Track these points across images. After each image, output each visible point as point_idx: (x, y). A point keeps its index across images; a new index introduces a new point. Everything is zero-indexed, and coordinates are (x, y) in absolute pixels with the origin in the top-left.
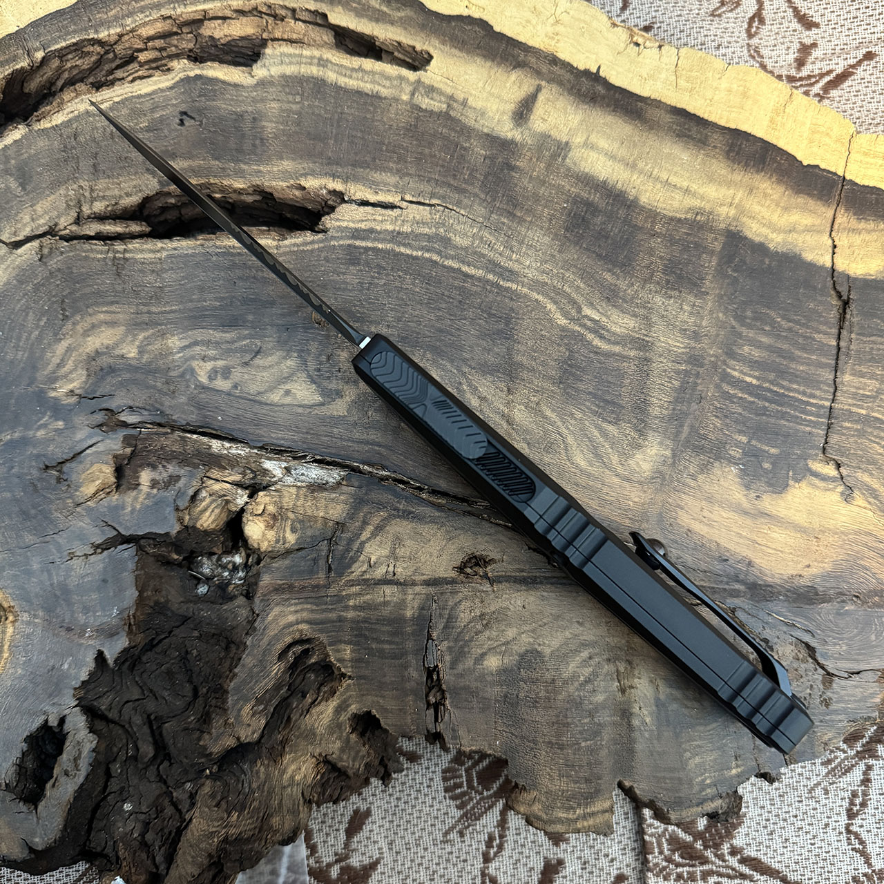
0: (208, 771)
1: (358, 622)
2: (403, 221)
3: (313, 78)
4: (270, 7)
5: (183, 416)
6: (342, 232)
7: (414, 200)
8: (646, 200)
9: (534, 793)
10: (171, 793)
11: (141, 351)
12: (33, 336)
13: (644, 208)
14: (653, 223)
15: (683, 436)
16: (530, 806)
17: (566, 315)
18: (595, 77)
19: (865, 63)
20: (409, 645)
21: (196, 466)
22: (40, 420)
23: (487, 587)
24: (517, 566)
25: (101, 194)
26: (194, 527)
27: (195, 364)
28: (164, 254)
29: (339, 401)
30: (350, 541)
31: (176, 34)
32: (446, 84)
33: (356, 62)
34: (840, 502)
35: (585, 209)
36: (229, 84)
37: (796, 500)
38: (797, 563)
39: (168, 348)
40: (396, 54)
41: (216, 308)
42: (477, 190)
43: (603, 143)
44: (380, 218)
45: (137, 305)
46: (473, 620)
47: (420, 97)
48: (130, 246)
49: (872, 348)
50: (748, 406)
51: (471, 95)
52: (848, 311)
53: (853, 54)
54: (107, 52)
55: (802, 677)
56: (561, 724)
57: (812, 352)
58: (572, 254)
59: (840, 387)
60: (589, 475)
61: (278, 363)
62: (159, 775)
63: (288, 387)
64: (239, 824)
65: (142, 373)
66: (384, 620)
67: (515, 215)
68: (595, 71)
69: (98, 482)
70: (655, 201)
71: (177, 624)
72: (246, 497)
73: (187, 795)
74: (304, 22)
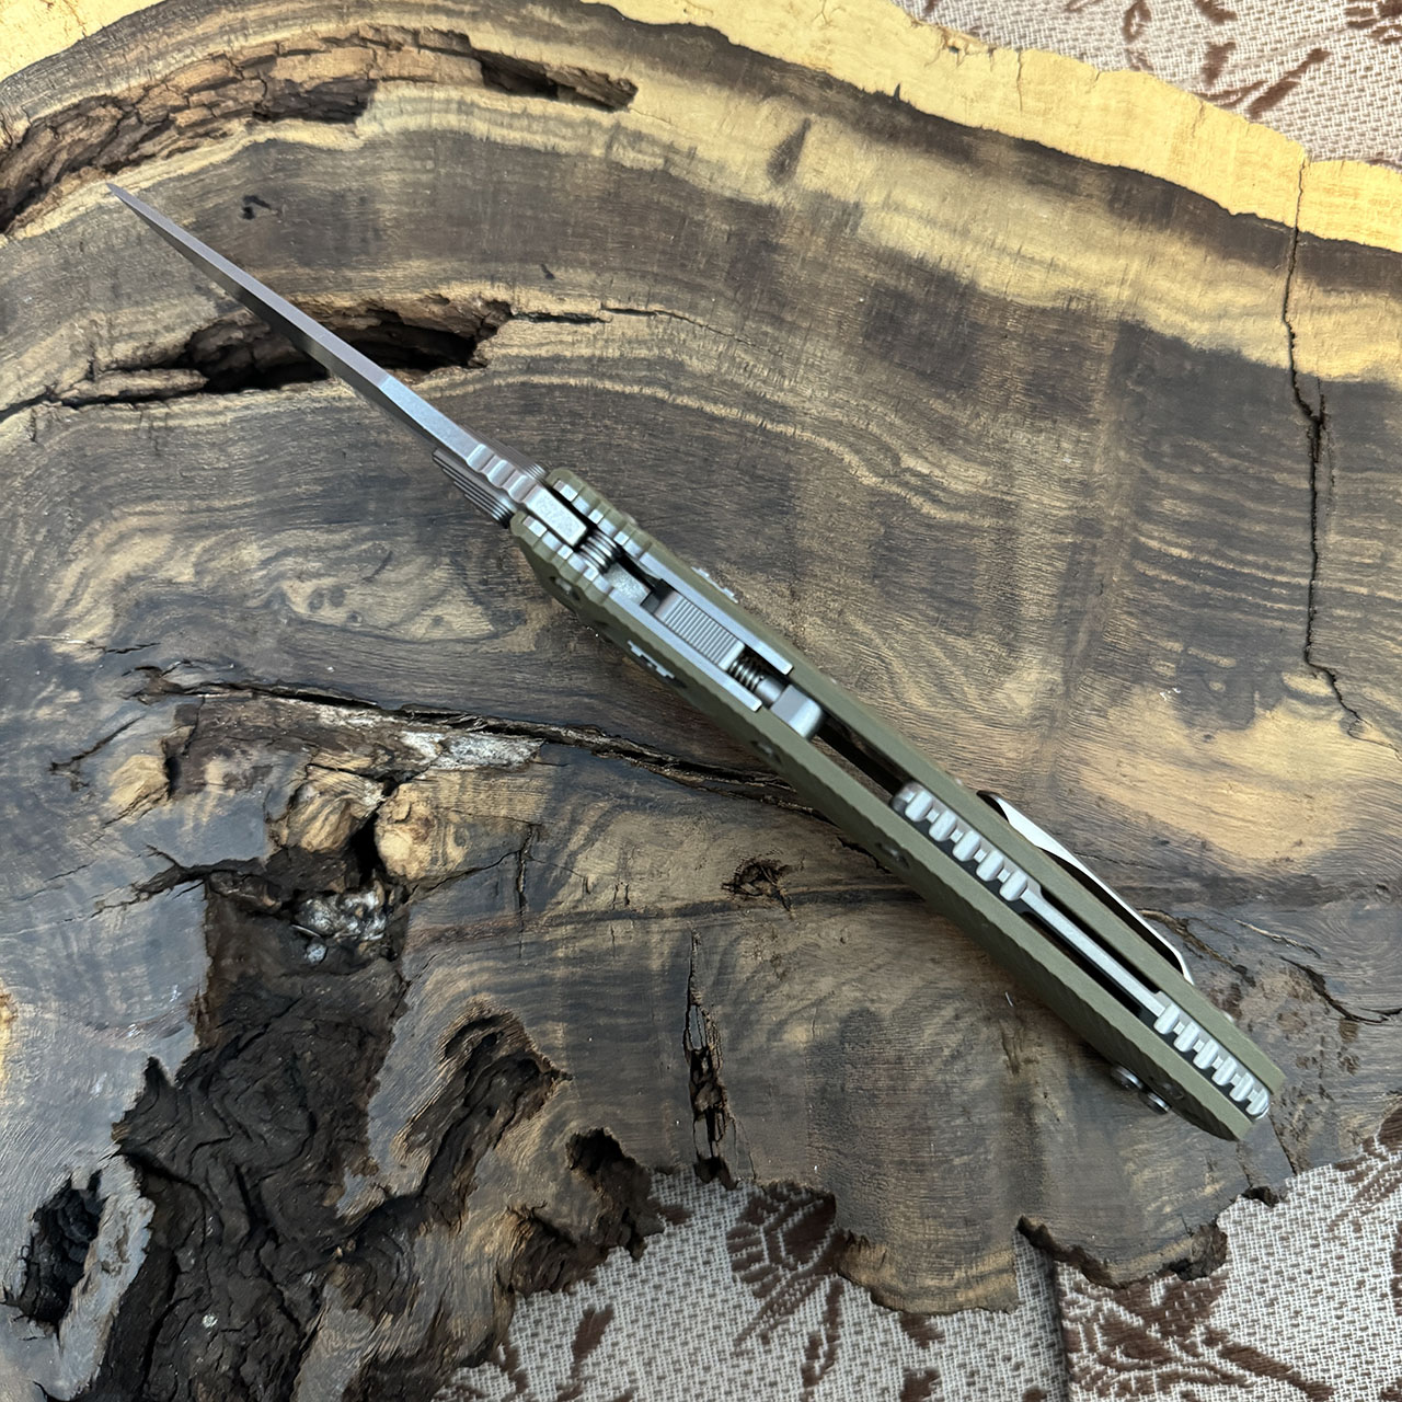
0: (339, 1251)
1: (575, 983)
2: (607, 341)
3: (452, 132)
4: (377, 30)
5: (271, 669)
6: (511, 363)
7: (622, 306)
8: (988, 284)
9: (882, 1250)
10: (281, 1293)
11: (200, 572)
12: (26, 559)
13: (986, 295)
14: (1003, 318)
15: (1079, 648)
16: (878, 1270)
17: (874, 468)
18: (894, 103)
19: (1312, 67)
20: (660, 1016)
21: (296, 749)
22: (41, 689)
23: (779, 912)
24: (825, 876)
25: (126, 331)
26: (297, 847)
27: (285, 585)
28: (229, 417)
29: (521, 630)
30: (553, 853)
31: (234, 80)
32: (661, 128)
33: (518, 103)
34: (1341, 737)
35: (892, 303)
36: (320, 150)
37: (1269, 738)
38: (1280, 839)
39: (242, 563)
40: (579, 89)
41: (317, 496)
42: (720, 286)
43: (913, 201)
44: (570, 338)
45: (190, 499)
46: (762, 966)
47: (621, 150)
48: (175, 408)
49: (1367, 490)
50: (1179, 594)
51: (701, 141)
52: (1323, 434)
53: (1292, 54)
54: (126, 116)
55: (1305, 1025)
56: (918, 1130)
57: (1273, 501)
58: (878, 374)
59: (1323, 554)
60: (931, 720)
61: (420, 575)
62: (259, 1264)
63: (438, 612)
64: (397, 1335)
65: (205, 605)
66: (615, 977)
67: (782, 321)
68: (892, 93)
69: (138, 785)
70: (1002, 284)
71: (278, 1011)
72: (378, 793)
73: (306, 1294)
74: (433, 49)
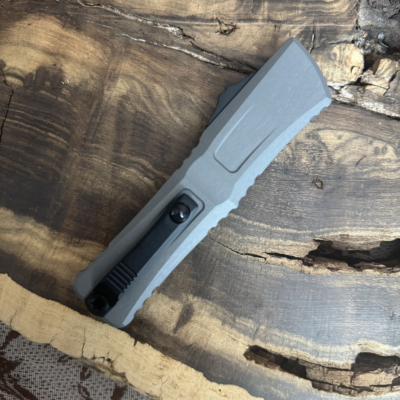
2: (265, 244)
3: (322, 343)
4: (350, 393)
6: (304, 239)
7: (258, 258)
15: (96, 102)
18: (138, 338)
23: (220, 17)
26: (393, 60)
32: (235, 336)
33: (294, 353)
34: (6, 61)
36: (376, 339)
38: (36, 26)
41: (383, 192)
47: (253, 327)
50: (56, 119)
57: (13, 152)
60: (155, 81)
72: (363, 78)
74: (327, 383)
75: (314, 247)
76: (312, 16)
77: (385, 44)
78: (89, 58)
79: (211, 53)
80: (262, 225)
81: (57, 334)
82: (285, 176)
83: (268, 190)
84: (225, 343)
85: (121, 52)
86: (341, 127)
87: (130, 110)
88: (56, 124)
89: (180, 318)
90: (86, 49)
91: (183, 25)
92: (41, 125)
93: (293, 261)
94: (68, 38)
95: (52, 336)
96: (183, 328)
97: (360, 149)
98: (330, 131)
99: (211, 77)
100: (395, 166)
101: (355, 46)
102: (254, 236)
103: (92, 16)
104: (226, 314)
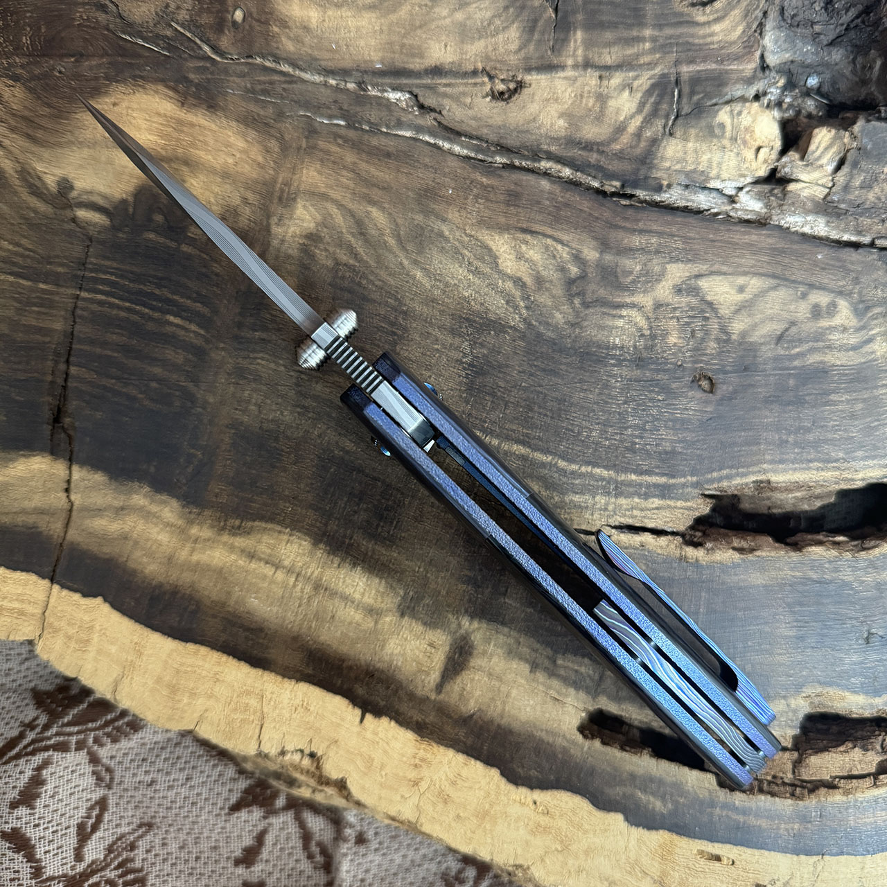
1: (638, 25)
2: (606, 509)
4: (793, 795)
5: (862, 257)
6: (682, 494)
8: (304, 543)
13: (306, 534)
14: (294, 514)
18: (368, 707)
21: (842, 200)
24: (455, 90)
26: (838, 129)
27: (854, 322)
29: (677, 281)
30: (654, 113)
32: (558, 692)
34: (73, 178)
35: (380, 530)
43: (358, 616)
44: (635, 512)
46: (504, 29)
47: (592, 674)
49: (27, 363)
51: (526, 678)
52: (54, 410)
57: (100, 358)
59: (68, 314)
60: (370, 201)
61: (754, 326)
63: (740, 297)
66: (608, 27)
70: (292, 543)
75: (705, 508)
76: (672, 52)
77: (822, 96)
78: (236, 164)
79: (478, 138)
80: (597, 471)
81: (206, 710)
82: (638, 373)
83: (607, 403)
84: (538, 708)
85: (299, 149)
86: (742, 270)
87: (324, 262)
88: (182, 297)
89: (447, 664)
90: (230, 146)
91: (419, 86)
92: (151, 302)
93: (662, 538)
94: (192, 125)
95: (196, 715)
96: (455, 683)
97: (782, 310)
98: (720, 278)
99: (479, 186)
100: (854, 340)
101: (762, 106)
102: (584, 494)
103: (237, 80)
104: (537, 650)
